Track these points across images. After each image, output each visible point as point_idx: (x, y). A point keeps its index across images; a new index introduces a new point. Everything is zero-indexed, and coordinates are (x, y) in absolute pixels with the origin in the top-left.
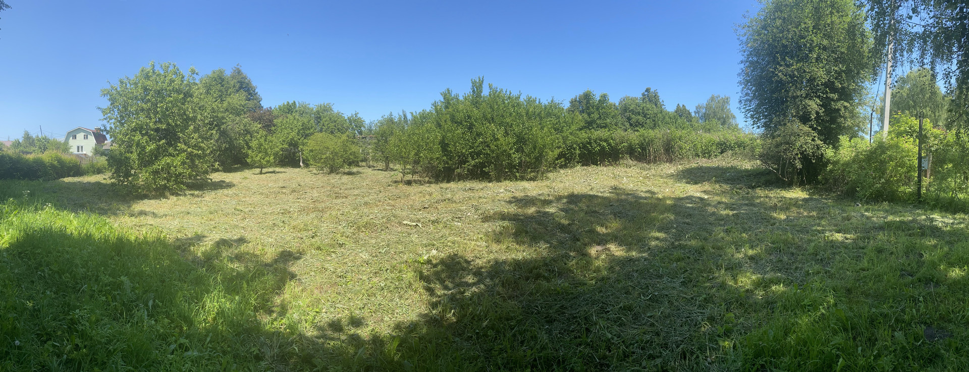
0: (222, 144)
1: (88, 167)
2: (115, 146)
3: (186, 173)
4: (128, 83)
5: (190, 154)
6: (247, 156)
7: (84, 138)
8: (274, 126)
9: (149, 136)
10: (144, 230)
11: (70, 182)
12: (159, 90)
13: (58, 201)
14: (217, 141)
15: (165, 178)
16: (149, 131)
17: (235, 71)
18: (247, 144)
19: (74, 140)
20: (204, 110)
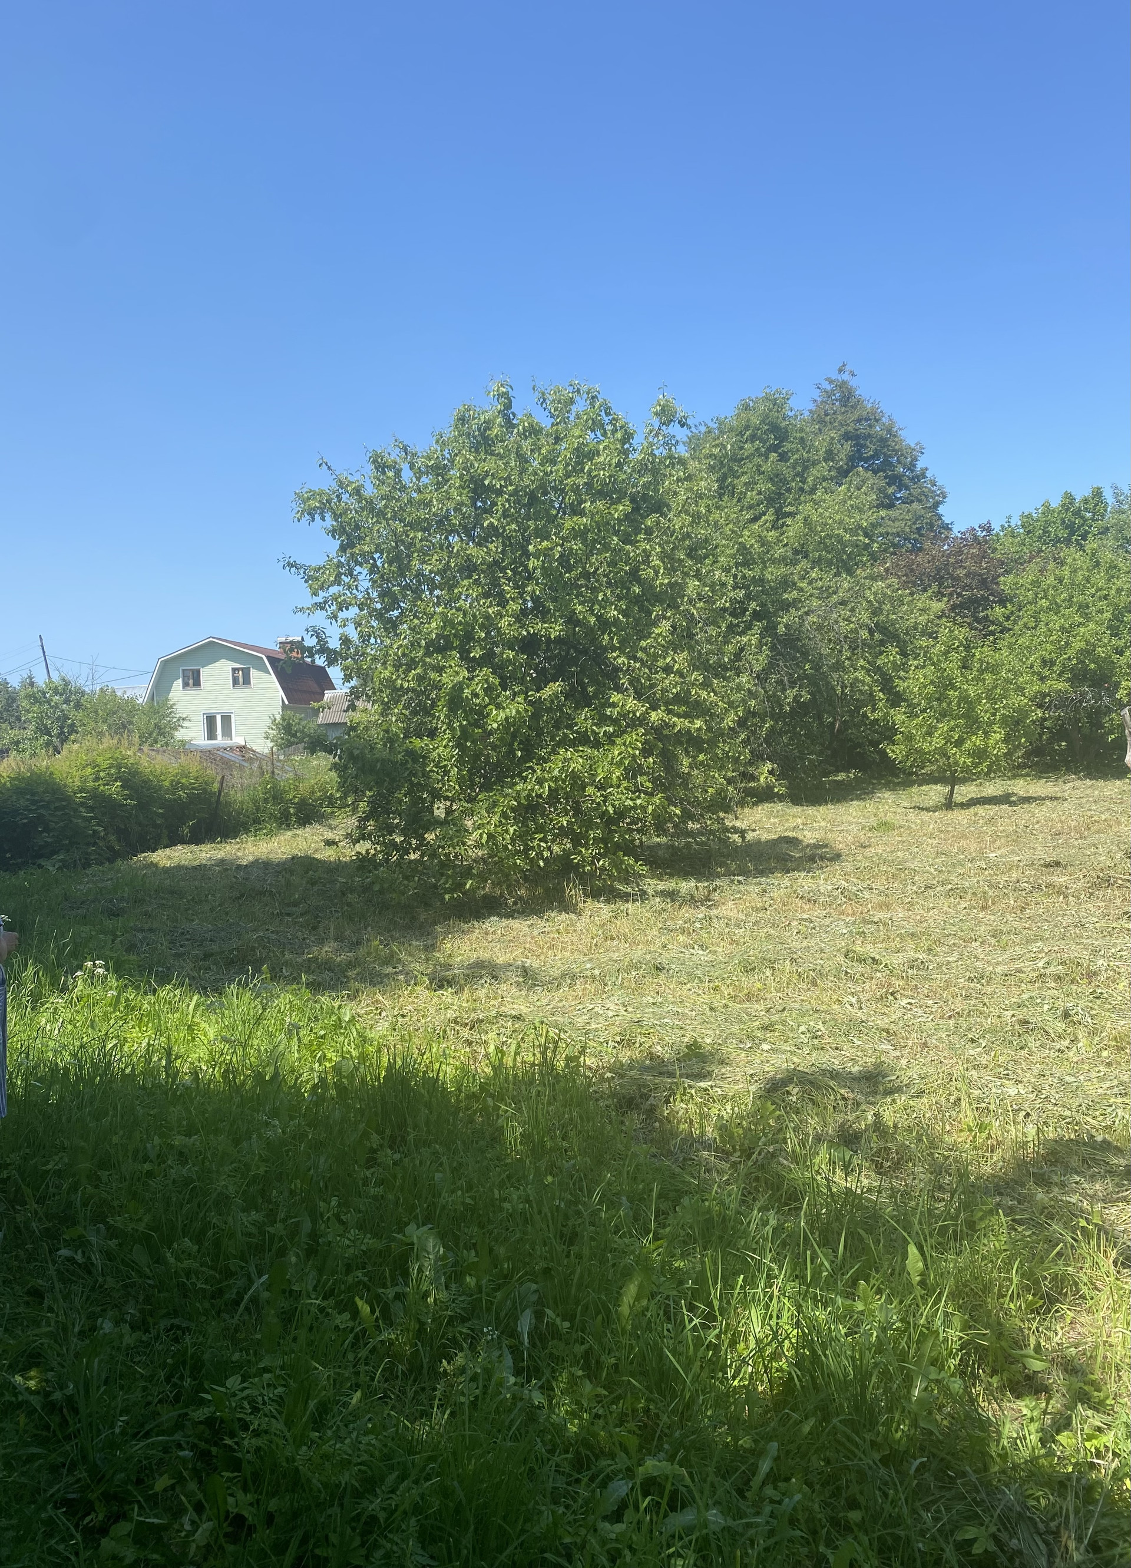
0: (784, 690)
1: (255, 801)
2: (367, 712)
3: (644, 808)
4: (405, 467)
5: (658, 731)
6: (889, 733)
7: (235, 682)
8: (1002, 602)
9: (498, 669)
10: (492, 1039)
11: (179, 867)
12: (532, 492)
13: (131, 948)
14: (761, 678)
15: (564, 832)
16: (497, 650)
17: (829, 394)
18: (886, 684)
19: (192, 693)
20: (706, 557)
